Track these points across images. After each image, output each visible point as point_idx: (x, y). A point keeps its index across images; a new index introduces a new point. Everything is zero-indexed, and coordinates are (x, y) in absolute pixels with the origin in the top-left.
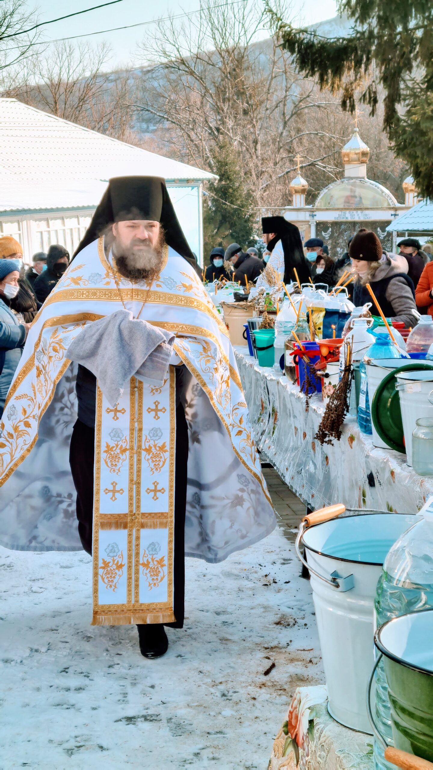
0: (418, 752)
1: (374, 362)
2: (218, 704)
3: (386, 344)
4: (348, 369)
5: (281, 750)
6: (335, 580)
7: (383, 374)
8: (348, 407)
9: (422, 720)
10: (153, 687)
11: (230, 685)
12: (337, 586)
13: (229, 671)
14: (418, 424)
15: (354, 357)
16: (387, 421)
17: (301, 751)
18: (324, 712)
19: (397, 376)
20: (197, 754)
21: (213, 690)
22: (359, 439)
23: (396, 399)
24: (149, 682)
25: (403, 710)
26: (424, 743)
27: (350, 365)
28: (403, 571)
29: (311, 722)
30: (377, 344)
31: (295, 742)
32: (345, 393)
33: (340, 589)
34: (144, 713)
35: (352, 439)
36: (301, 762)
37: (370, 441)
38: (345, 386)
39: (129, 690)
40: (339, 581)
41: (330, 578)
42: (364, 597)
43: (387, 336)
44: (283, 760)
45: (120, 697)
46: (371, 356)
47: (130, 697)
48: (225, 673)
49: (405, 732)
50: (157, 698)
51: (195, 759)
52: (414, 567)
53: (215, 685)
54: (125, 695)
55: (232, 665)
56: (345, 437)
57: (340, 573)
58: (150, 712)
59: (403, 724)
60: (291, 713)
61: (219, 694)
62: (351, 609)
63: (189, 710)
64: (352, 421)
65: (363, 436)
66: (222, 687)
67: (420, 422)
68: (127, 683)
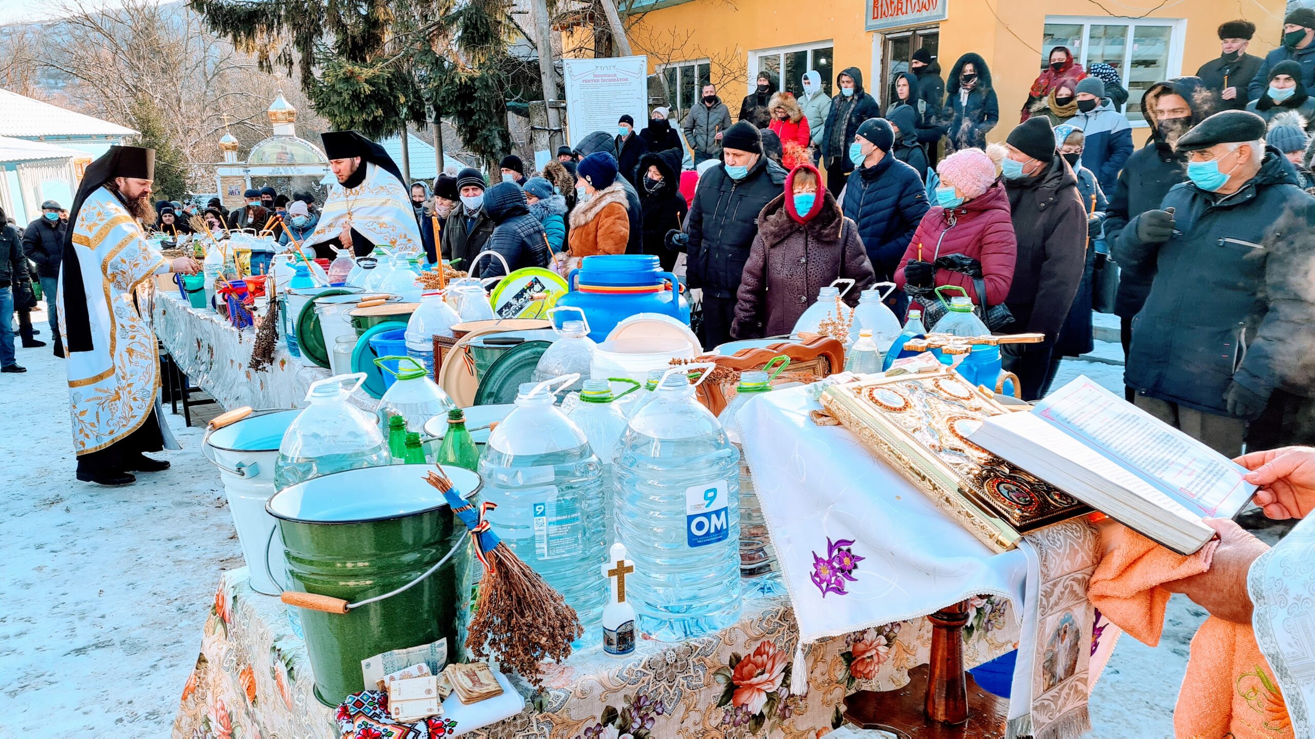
0: (310, 590)
1: (294, 291)
2: (174, 618)
3: (307, 275)
4: (273, 301)
5: (211, 630)
6: (240, 470)
7: (304, 301)
8: (277, 335)
9: (311, 563)
10: (103, 617)
11: (185, 599)
12: (243, 474)
13: (184, 587)
14: (337, 342)
15: (277, 291)
16: (312, 343)
17: (228, 625)
18: (247, 586)
19: (315, 301)
20: (153, 667)
21: (168, 607)
22: (289, 361)
23: (317, 321)
24: (99, 613)
25: (295, 558)
26: (315, 581)
27: (275, 297)
28: (296, 449)
29: (235, 598)
30: (297, 276)
31: (223, 620)
32: (274, 323)
33: (245, 477)
34: (95, 641)
35: (283, 363)
36: (229, 635)
37: (299, 362)
38: (273, 317)
39: (78, 624)
40: (243, 469)
41: (235, 468)
42: (268, 480)
43: (305, 269)
44: (214, 637)
45: (68, 633)
46: (293, 287)
47: (77, 631)
48: (180, 590)
49: (299, 577)
50: (108, 625)
51: (152, 670)
52: (305, 445)
53: (169, 602)
54: (73, 630)
55: (187, 581)
56: (277, 364)
57: (244, 463)
58: (101, 640)
59: (296, 570)
60: (218, 596)
61: (174, 610)
62: (260, 493)
63: (143, 629)
64: (284, 347)
65: (293, 358)
66: (176, 603)
67: (339, 340)
68: (75, 619)
